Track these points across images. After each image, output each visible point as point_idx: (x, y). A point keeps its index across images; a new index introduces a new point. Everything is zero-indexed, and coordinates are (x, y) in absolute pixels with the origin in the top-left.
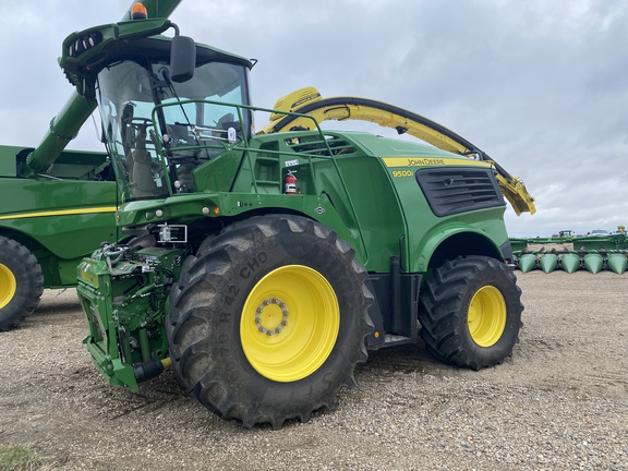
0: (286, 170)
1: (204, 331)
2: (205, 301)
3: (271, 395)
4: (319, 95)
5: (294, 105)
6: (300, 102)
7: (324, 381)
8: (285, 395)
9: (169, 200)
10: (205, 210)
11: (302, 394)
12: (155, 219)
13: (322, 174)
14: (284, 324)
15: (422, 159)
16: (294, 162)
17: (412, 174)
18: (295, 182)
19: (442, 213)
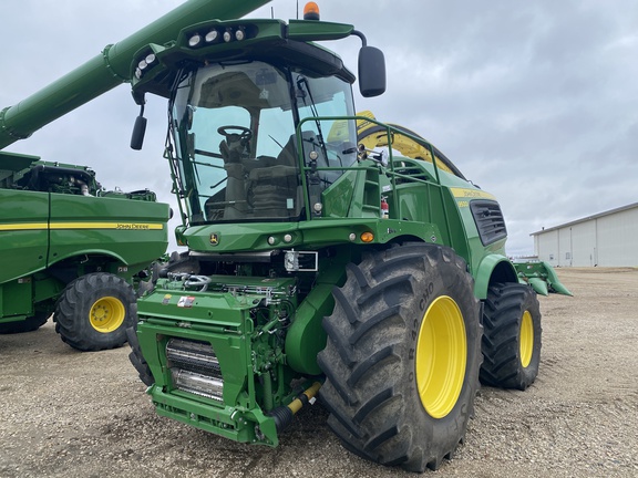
1: (398, 370)
2: (397, 337)
5: (358, 129)
9: (303, 225)
10: (352, 236)
12: (281, 244)
15: (470, 191)
17: (468, 204)
19: (485, 242)
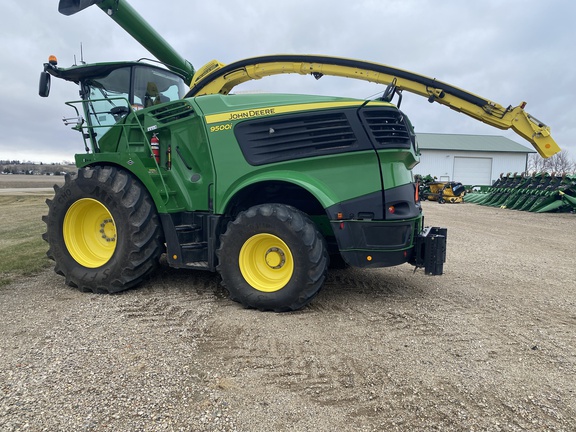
6: (202, 75)
7: (104, 273)
13: (176, 134)
15: (245, 112)
16: (155, 127)
17: (230, 127)
19: (258, 162)
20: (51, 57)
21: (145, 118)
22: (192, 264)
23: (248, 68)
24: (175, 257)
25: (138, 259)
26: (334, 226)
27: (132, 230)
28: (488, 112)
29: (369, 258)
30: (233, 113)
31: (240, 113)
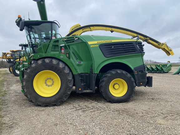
0: (61, 47)
3: (40, 99)
4: (80, 26)
5: (73, 29)
6: (74, 28)
7: (55, 98)
8: (44, 100)
11: (48, 100)
13: (72, 47)
14: (53, 84)
15: (102, 41)
16: (63, 45)
17: (98, 46)
18: (64, 50)
19: (108, 56)
20: (19, 16)
21: (59, 41)
22: (85, 91)
23: (91, 27)
24: (80, 89)
25: (69, 91)
26: (135, 75)
27: (69, 81)
28: (159, 45)
29: (141, 84)
30: (98, 41)
31: (100, 41)
